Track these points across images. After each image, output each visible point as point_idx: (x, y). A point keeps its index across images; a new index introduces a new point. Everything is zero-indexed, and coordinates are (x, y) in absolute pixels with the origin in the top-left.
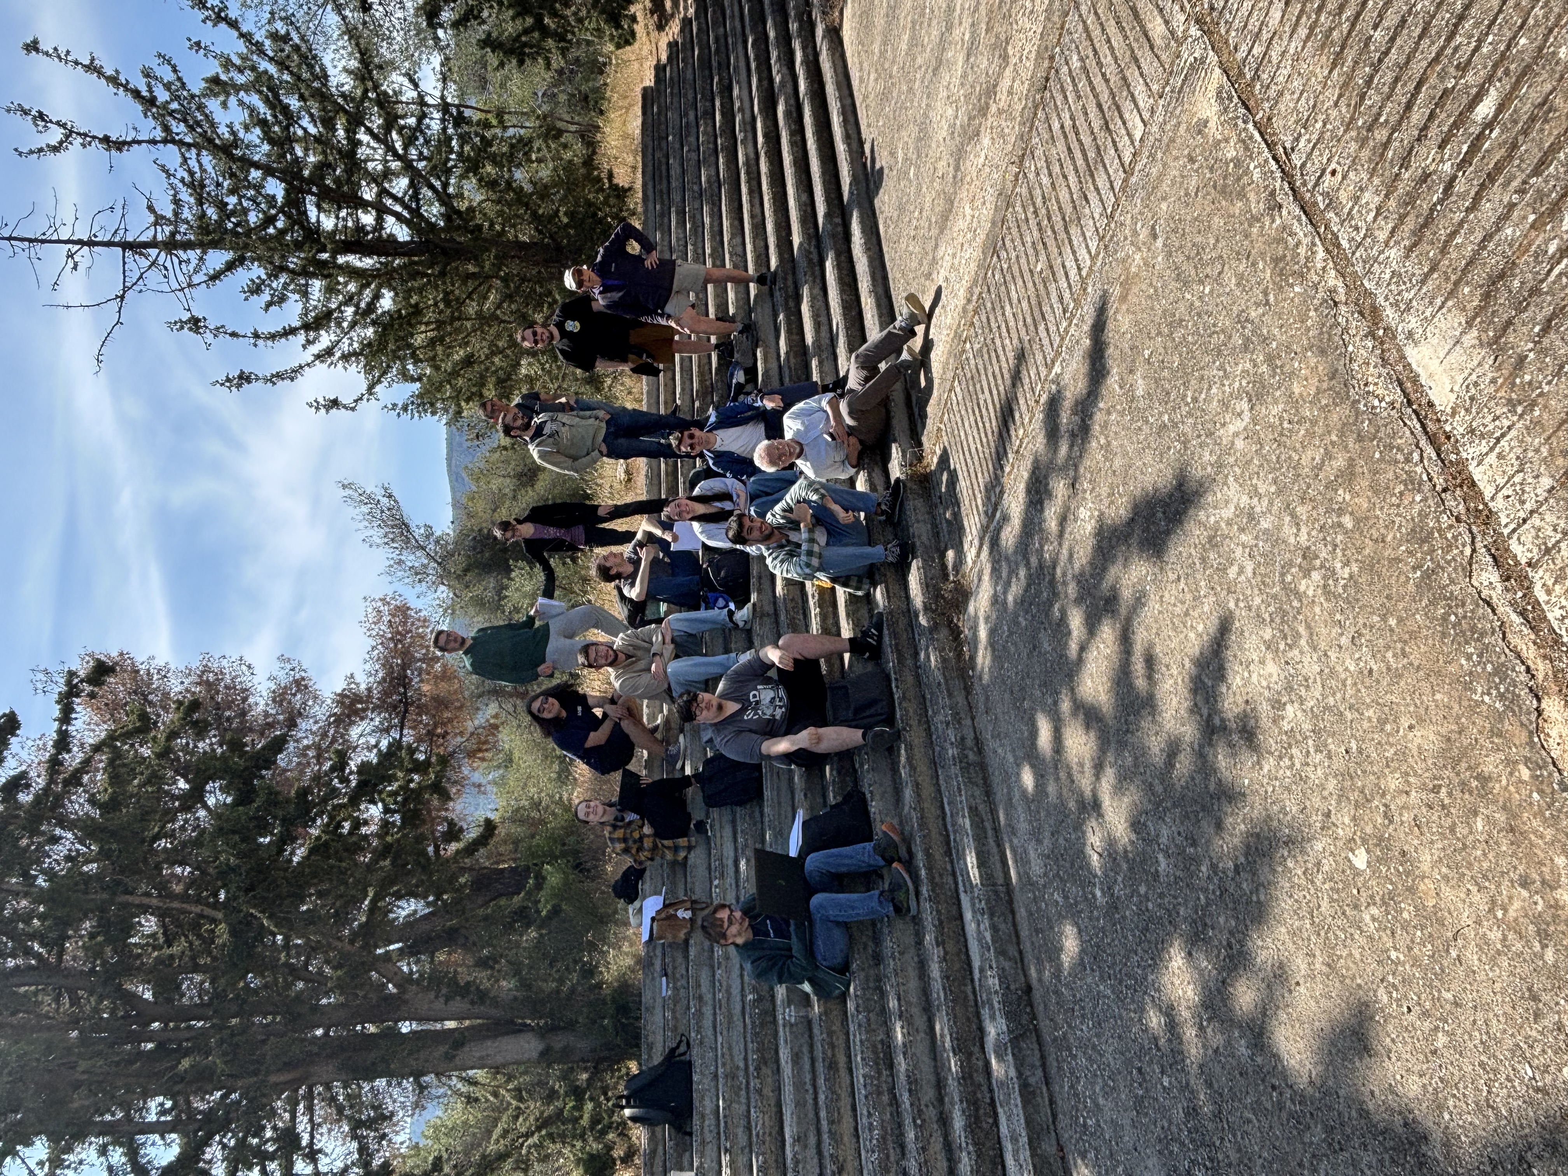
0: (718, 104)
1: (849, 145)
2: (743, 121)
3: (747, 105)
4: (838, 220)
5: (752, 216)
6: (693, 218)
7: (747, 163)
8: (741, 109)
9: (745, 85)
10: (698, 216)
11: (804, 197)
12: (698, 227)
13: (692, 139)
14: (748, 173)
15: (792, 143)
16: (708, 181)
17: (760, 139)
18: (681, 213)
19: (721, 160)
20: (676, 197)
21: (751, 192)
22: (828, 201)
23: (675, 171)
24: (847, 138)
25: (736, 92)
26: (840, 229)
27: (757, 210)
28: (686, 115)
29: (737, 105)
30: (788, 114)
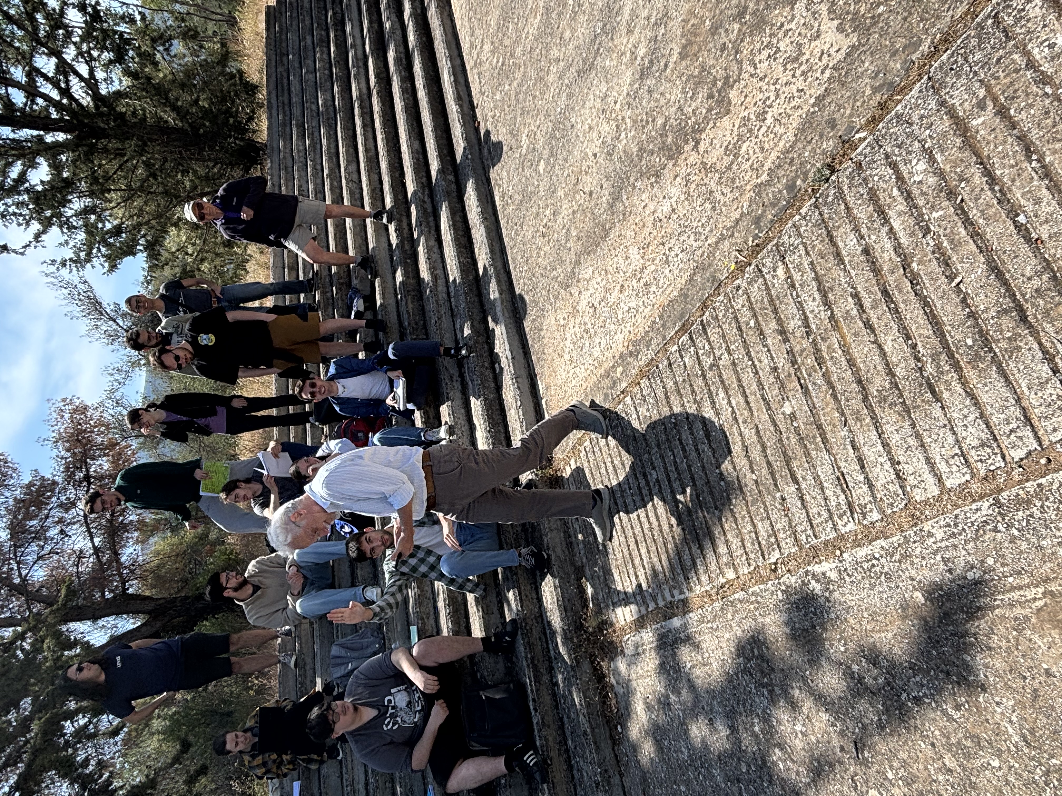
0: (332, 36)
1: (461, 106)
2: (356, 57)
3: (359, 42)
4: (451, 178)
5: (367, 150)
6: (312, 135)
7: (360, 98)
8: (354, 45)
9: (356, 23)
10: (316, 134)
11: (416, 145)
12: (317, 144)
13: (310, 62)
14: (361, 107)
15: (403, 90)
16: (325, 105)
17: (372, 79)
18: (301, 126)
19: (336, 89)
20: (296, 111)
21: (364, 126)
22: (441, 156)
23: (295, 87)
24: (459, 99)
25: (348, 28)
26: (453, 187)
27: (371, 145)
28: (305, 39)
29: (350, 41)
30: (398, 60)
